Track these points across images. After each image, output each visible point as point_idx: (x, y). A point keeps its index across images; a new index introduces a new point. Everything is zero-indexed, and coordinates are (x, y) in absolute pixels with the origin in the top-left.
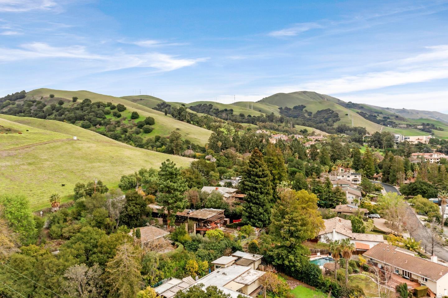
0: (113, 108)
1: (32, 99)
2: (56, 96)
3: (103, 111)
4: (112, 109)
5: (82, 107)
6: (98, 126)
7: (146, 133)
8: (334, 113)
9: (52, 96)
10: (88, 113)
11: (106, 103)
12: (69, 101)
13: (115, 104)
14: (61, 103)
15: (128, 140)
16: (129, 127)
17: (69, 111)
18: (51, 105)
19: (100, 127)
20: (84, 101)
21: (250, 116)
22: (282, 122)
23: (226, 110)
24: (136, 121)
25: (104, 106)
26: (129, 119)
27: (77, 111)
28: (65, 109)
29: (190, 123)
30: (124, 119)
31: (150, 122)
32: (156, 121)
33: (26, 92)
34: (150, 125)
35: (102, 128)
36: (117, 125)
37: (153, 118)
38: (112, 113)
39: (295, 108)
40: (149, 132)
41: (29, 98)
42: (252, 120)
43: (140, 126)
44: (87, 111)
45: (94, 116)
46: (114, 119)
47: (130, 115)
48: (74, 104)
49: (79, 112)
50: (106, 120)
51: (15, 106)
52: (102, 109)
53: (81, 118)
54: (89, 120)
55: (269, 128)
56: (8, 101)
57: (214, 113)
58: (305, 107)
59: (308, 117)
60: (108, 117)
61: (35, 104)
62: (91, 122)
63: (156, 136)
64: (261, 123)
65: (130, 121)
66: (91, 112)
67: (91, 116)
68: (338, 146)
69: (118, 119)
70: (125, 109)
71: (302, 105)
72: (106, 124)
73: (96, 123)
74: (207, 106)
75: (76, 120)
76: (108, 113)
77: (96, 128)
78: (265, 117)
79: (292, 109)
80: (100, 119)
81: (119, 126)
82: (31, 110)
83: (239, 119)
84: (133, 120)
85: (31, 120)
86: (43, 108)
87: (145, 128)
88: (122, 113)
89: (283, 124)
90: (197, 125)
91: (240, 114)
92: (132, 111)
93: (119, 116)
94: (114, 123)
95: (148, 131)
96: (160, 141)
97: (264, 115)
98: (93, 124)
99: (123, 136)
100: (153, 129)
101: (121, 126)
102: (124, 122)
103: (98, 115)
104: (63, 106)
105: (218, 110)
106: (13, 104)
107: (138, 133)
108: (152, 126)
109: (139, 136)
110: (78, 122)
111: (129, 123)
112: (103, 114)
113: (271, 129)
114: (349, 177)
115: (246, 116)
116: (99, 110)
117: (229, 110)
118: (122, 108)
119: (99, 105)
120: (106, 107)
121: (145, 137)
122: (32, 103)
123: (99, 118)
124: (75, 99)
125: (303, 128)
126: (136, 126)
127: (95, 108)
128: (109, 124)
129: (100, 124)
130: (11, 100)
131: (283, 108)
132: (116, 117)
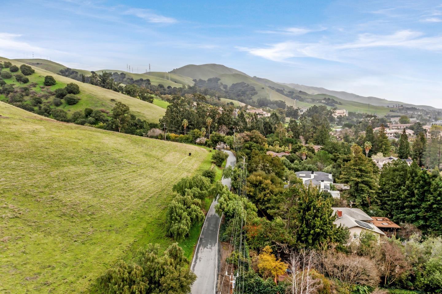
0: (15, 70)
4: (12, 71)
7: (70, 105)
11: (3, 64)
13: (18, 65)
16: (43, 96)
21: (170, 87)
23: (142, 80)
24: (53, 89)
25: (1, 67)
26: (42, 86)
30: (34, 85)
31: (75, 91)
32: (80, 89)
34: (75, 94)
35: (2, 97)
36: (24, 94)
37: (76, 86)
38: (14, 77)
39: (210, 80)
40: (75, 104)
43: (60, 95)
46: (18, 85)
47: (43, 80)
50: (6, 86)
59: (224, 90)
60: (8, 82)
63: (86, 109)
65: (43, 88)
69: (25, 85)
70: (33, 72)
71: (216, 78)
74: (119, 75)
76: (8, 77)
78: (187, 88)
79: (207, 82)
81: (27, 95)
84: (48, 87)
87: (67, 98)
88: (29, 77)
91: (159, 85)
92: (45, 76)
93: (26, 81)
94: (19, 90)
95: (72, 102)
96: (93, 115)
100: (79, 99)
101: (31, 95)
102: (34, 89)
105: (132, 79)
107: (57, 105)
108: (77, 96)
109: (61, 108)
111: (42, 91)
115: (166, 87)
117: (145, 80)
118: (28, 71)
120: (3, 68)
121: (69, 111)
126: (54, 95)
128: (12, 92)
131: (198, 80)
132: (22, 82)
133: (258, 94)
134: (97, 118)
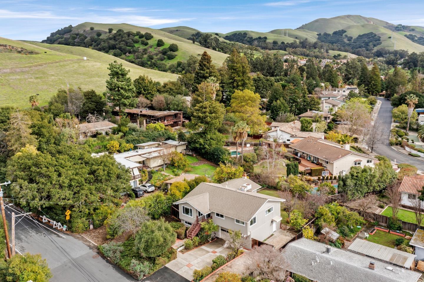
0: (141, 36)
1: (77, 32)
2: (95, 29)
3: (133, 40)
4: (140, 38)
5: (114, 38)
6: (127, 54)
7: (170, 59)
8: (376, 36)
9: (92, 29)
10: (119, 42)
11: (136, 33)
12: (106, 33)
13: (143, 33)
14: (99, 34)
15: (153, 66)
16: (155, 54)
17: (104, 41)
18: (91, 37)
19: (129, 55)
20: (117, 31)
21: (283, 43)
22: (315, 48)
23: (260, 38)
24: (161, 48)
25: (134, 35)
27: (110, 41)
28: (102, 39)
29: (216, 50)
30: (151, 47)
31: (174, 49)
32: (179, 47)
33: (73, 26)
34: (174, 51)
35: (131, 56)
36: (144, 53)
37: (176, 45)
38: (140, 42)
39: (335, 33)
40: (173, 59)
41: (74, 31)
42: (284, 47)
43: (164, 53)
44: (118, 41)
45: (124, 45)
46: (142, 47)
47: (156, 42)
48: (109, 35)
49: (112, 42)
50: (135, 49)
51: (63, 39)
52: (132, 38)
53: (113, 47)
54: (120, 49)
55: (299, 54)
56: (58, 35)
57: (248, 42)
58: (345, 32)
59: (348, 42)
60: (136, 45)
61: (78, 36)
62: (121, 51)
63: (178, 62)
64: (290, 49)
65: (156, 48)
66: (122, 41)
67: (122, 45)
68: (353, 65)
69: (146, 47)
70: (152, 37)
71: (342, 30)
72: (134, 52)
73: (126, 52)
74: (242, 35)
75: (109, 49)
76: (137, 42)
77: (126, 56)
78: (298, 43)
79: (331, 35)
80: (130, 48)
81: (146, 54)
82: (75, 42)
83: (270, 46)
84: (159, 48)
85: (60, 47)
86: (85, 40)
87: (168, 54)
88: (149, 41)
89: (317, 50)
90: (222, 51)
91: (274, 41)
92: (158, 39)
93: (146, 44)
94: (142, 51)
95: (171, 58)
96: (181, 66)
97: (298, 41)
98: (124, 52)
99: (149, 63)
100: (176, 55)
101: (148, 54)
102: (150, 50)
103: (128, 44)
104: (101, 37)
105: (252, 38)
106: (62, 38)
107: (162, 60)
108: (175, 53)
109: (163, 62)
110: (111, 51)
111: (155, 50)
112: (133, 43)
113: (301, 55)
114: (344, 91)
115: (279, 43)
116: (129, 39)
117: (263, 38)
118: (149, 37)
119: (129, 34)
120: (135, 36)
121: (169, 63)
122: (75, 35)
123: (129, 46)
124: (110, 30)
125: (336, 53)
126: (161, 53)
127: (125, 37)
128: (137, 52)
129: (130, 53)
130: (60, 34)
131: (322, 34)
132: (144, 45)
133: (382, 44)
134: (183, 68)
